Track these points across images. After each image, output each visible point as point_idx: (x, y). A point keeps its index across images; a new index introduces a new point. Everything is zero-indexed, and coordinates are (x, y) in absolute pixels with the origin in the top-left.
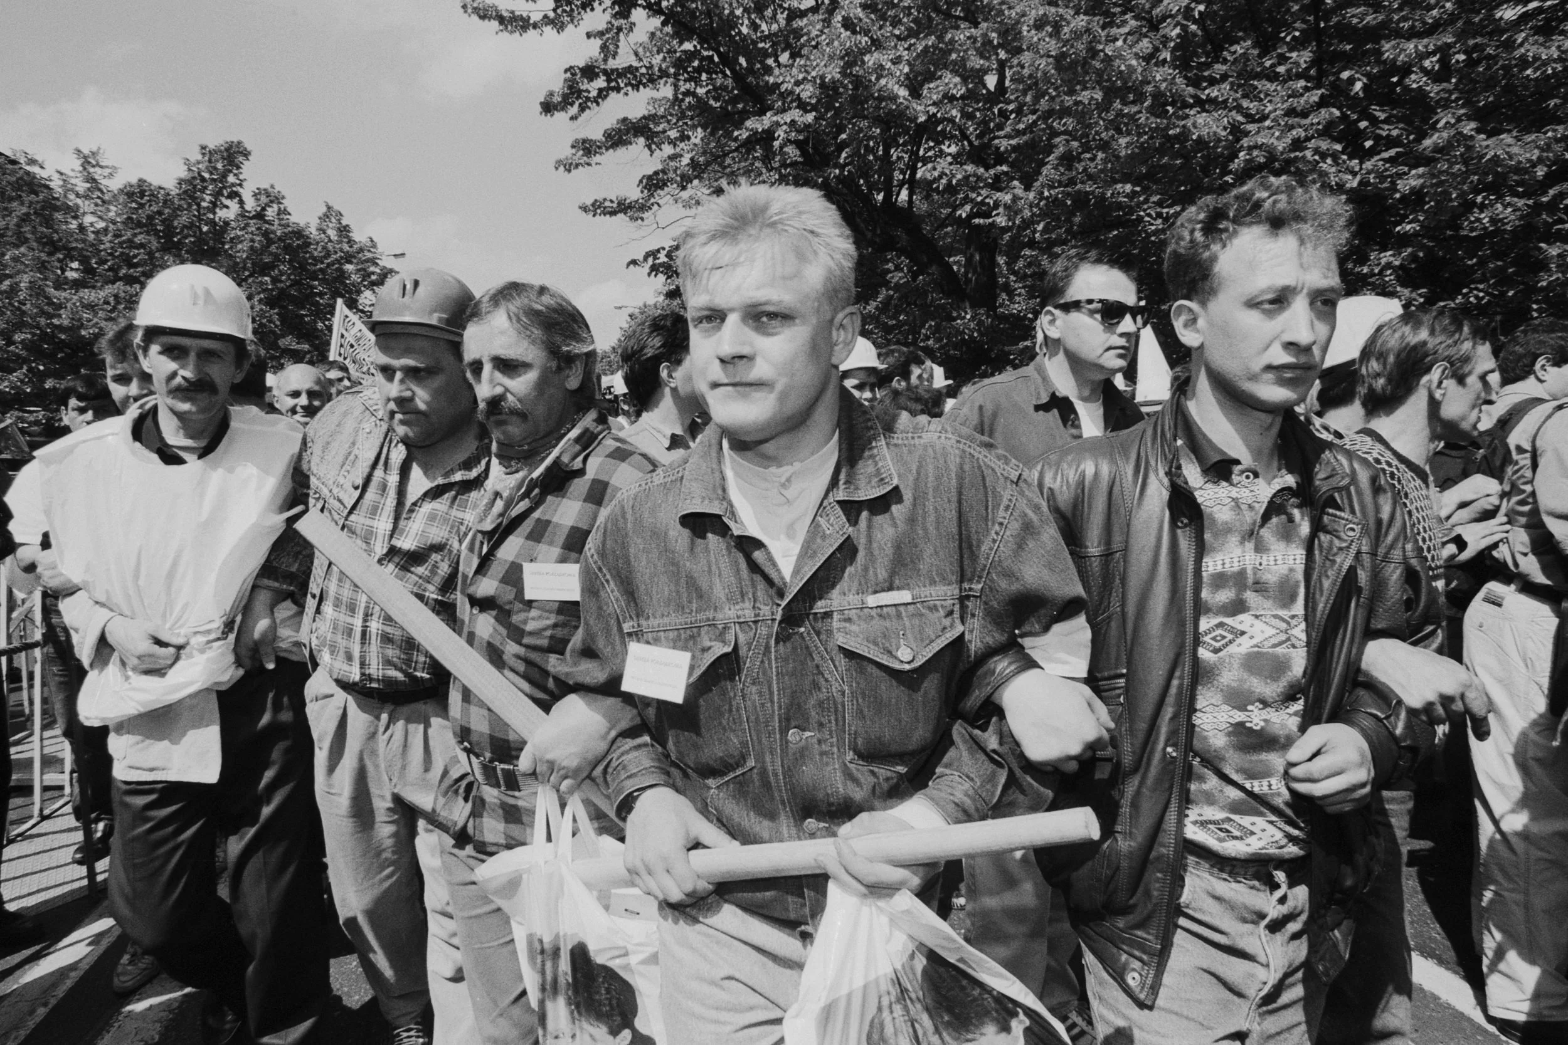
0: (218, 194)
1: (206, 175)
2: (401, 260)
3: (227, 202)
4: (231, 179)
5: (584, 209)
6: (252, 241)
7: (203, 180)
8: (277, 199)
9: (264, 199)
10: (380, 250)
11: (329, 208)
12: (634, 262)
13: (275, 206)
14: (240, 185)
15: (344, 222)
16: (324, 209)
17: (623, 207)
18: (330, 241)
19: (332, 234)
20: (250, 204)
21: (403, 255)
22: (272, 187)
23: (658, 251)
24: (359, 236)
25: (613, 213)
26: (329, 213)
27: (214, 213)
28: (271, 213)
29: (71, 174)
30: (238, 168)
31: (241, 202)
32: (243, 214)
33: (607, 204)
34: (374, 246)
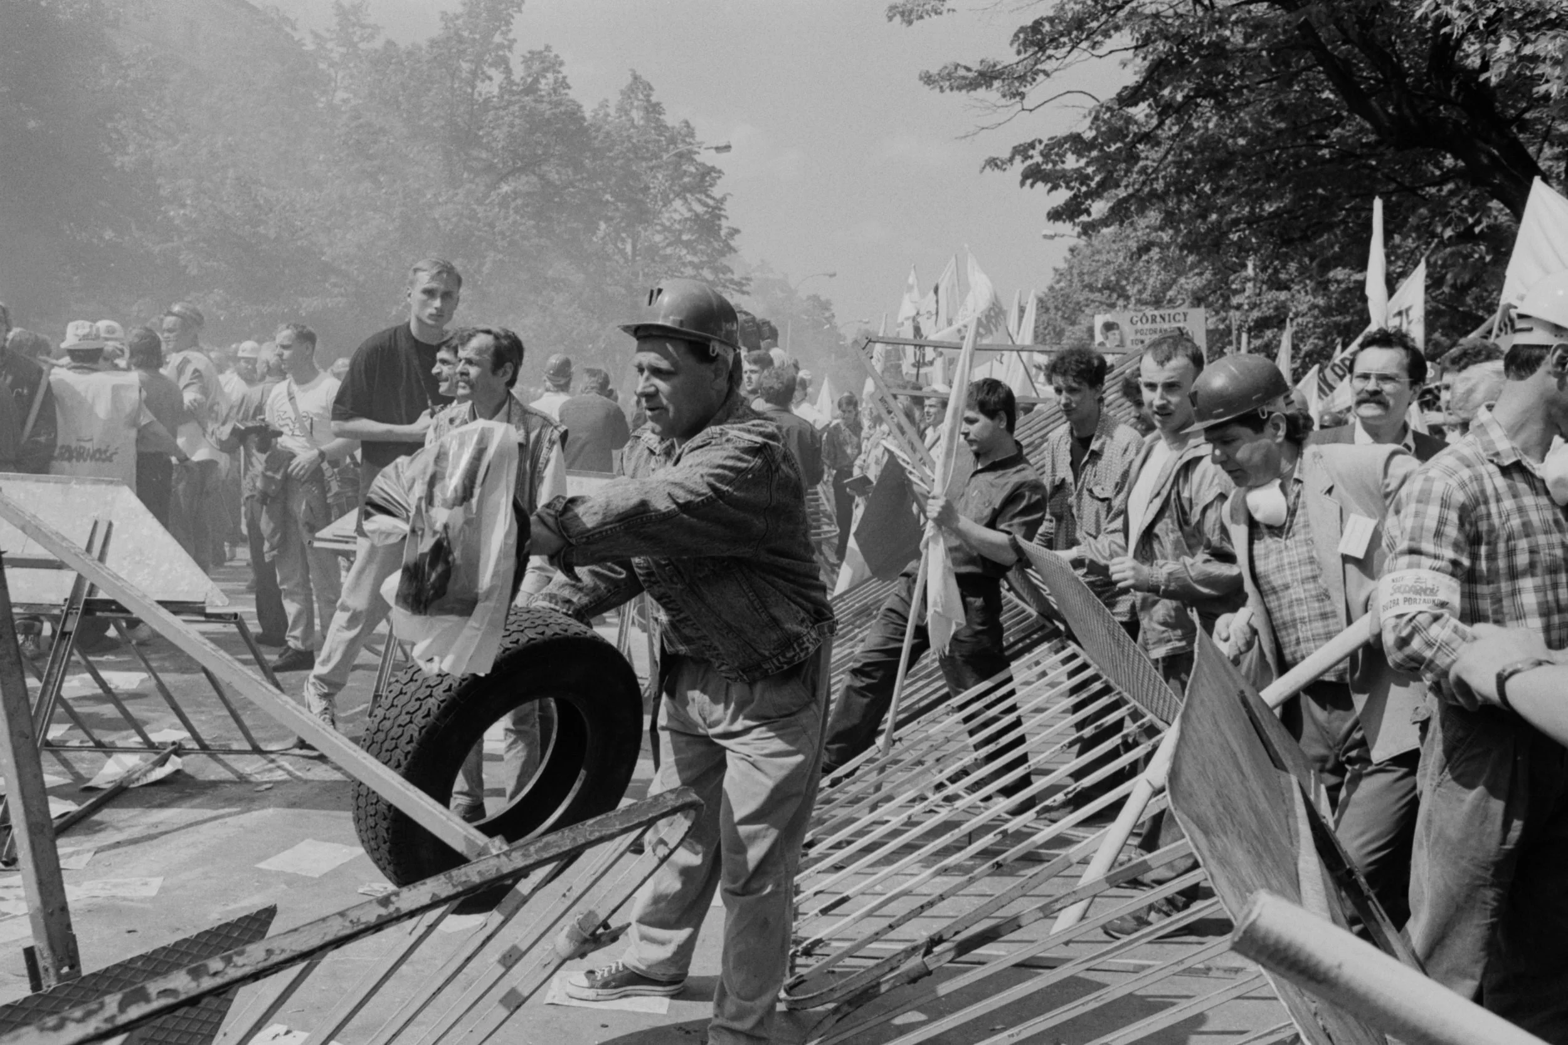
0: (479, 61)
1: (466, 34)
2: (724, 155)
3: (492, 72)
4: (498, 38)
5: (928, 79)
6: (512, 125)
7: (461, 40)
8: (555, 65)
9: (536, 66)
10: (698, 138)
11: (636, 78)
12: (993, 163)
13: (550, 75)
14: (510, 48)
15: (654, 99)
16: (630, 79)
17: (986, 77)
18: (633, 126)
19: (637, 115)
20: (518, 72)
21: (728, 148)
22: (548, 48)
23: (1032, 146)
24: (671, 119)
25: (972, 85)
26: (638, 85)
27: (473, 87)
28: (545, 84)
29: (327, 35)
30: (508, 23)
31: (508, 71)
32: (508, 87)
33: (961, 72)
34: (691, 134)
